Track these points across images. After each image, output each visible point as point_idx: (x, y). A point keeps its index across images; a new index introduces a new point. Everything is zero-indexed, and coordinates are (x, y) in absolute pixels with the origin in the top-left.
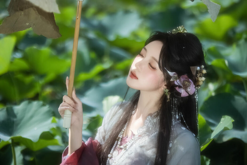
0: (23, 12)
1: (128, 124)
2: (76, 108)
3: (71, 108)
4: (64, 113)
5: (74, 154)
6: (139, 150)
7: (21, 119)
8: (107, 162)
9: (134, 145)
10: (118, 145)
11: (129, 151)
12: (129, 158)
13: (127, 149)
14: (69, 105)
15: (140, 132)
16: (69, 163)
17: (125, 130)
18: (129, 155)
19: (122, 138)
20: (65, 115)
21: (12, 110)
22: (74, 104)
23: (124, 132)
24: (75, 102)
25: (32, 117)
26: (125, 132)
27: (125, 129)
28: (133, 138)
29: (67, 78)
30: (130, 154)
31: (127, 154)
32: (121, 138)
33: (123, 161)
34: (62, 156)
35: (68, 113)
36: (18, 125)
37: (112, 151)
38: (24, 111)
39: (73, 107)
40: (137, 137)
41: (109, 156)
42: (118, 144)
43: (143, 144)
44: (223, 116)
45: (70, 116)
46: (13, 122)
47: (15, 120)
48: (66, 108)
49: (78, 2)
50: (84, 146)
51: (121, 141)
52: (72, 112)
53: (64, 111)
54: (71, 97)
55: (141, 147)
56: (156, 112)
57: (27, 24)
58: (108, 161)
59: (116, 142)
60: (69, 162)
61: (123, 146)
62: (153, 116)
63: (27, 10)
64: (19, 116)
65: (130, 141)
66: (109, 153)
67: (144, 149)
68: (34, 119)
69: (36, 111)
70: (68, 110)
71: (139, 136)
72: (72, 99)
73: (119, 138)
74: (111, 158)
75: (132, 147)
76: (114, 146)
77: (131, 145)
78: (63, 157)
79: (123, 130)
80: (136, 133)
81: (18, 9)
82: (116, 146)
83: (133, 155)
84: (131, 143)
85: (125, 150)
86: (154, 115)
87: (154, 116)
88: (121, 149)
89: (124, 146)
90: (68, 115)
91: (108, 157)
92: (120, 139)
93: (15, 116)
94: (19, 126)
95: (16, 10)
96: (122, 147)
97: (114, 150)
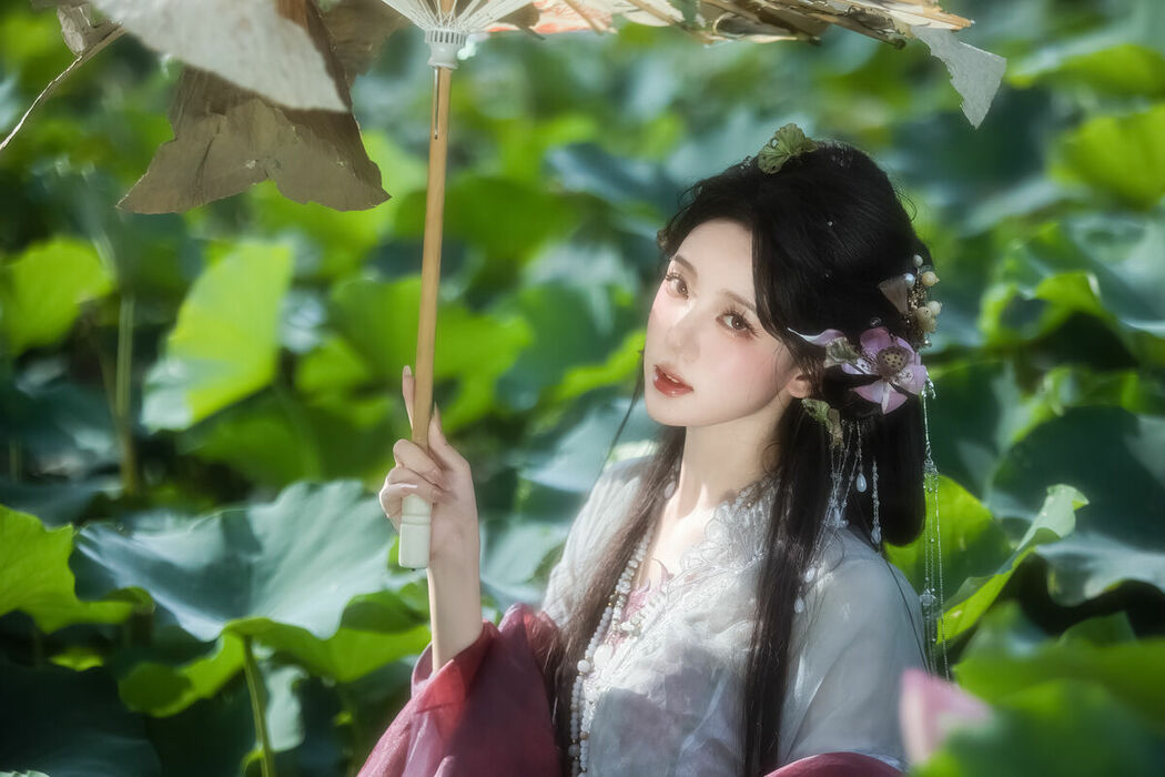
0: (225, 118)
1: (652, 538)
2: (448, 489)
3: (428, 488)
4: (401, 509)
5: (450, 669)
6: (683, 634)
7: (279, 558)
8: (575, 693)
9: (668, 617)
10: (613, 622)
11: (647, 642)
12: (646, 665)
13: (642, 631)
14: (418, 477)
15: (691, 564)
16: (440, 706)
17: (639, 564)
18: (647, 654)
19: (629, 593)
20: (404, 518)
21: (245, 523)
22: (436, 471)
23: (636, 570)
24: (443, 467)
25: (321, 544)
26: (641, 569)
27: (637, 557)
28: (664, 589)
29: (407, 370)
30: (650, 649)
31: (638, 654)
32: (623, 595)
33: (625, 679)
34: (413, 681)
35: (417, 508)
36: (267, 577)
37: (591, 646)
38: (293, 523)
39: (436, 485)
40: (682, 582)
41: (582, 665)
42: (614, 616)
43: (699, 610)
44: (1049, 490)
45: (426, 519)
46: (249, 569)
47: (255, 559)
48: (405, 490)
49: (436, 72)
50: (490, 635)
51: (626, 604)
52: (435, 505)
53: (401, 499)
54: (424, 444)
55: (693, 621)
56: (750, 486)
57: (251, 165)
58: (576, 686)
59: (608, 609)
60: (438, 703)
61: (628, 623)
62: (740, 501)
63: (239, 110)
64: (271, 544)
65: (654, 601)
66: (582, 657)
67: (703, 627)
68: (331, 551)
69: (336, 519)
70: (413, 495)
71: (690, 579)
72: (430, 453)
73: (619, 594)
74: (586, 675)
75: (661, 624)
76: (600, 629)
77: (659, 617)
78: (416, 682)
79: (632, 563)
80: (675, 569)
81: (207, 110)
82: (607, 628)
83: (660, 654)
84: (658, 607)
85: (636, 638)
86: (744, 494)
87: (745, 504)
88: (624, 634)
89: (632, 624)
90: (416, 515)
91: (577, 673)
92: (621, 598)
93: (255, 545)
94: (272, 583)
95: (199, 115)
96: (626, 626)
97: (601, 640)
